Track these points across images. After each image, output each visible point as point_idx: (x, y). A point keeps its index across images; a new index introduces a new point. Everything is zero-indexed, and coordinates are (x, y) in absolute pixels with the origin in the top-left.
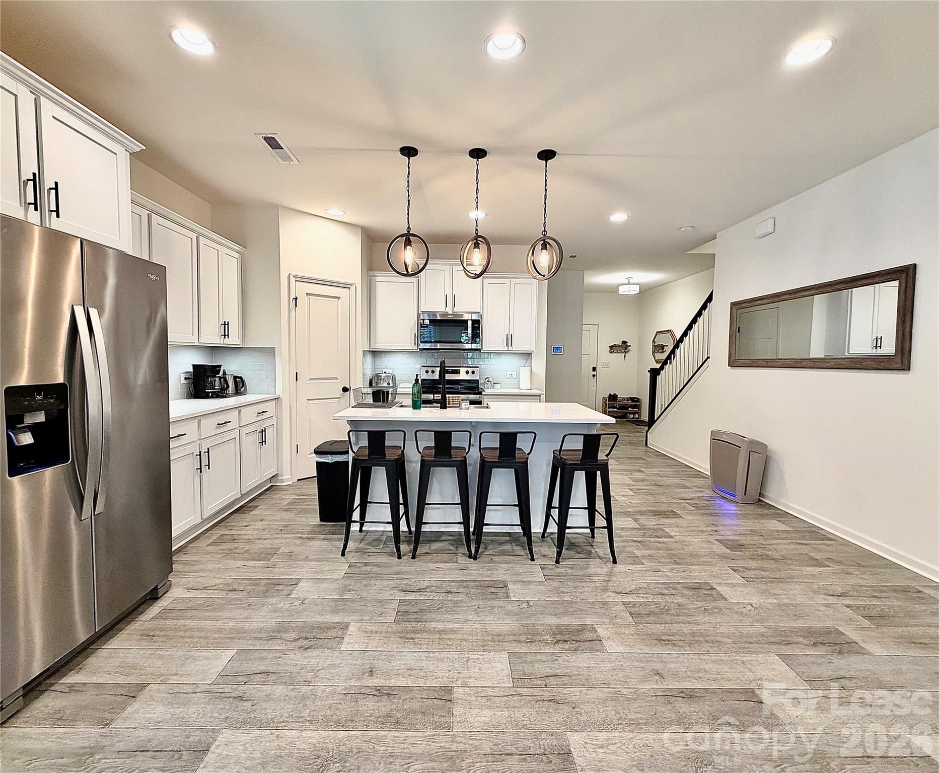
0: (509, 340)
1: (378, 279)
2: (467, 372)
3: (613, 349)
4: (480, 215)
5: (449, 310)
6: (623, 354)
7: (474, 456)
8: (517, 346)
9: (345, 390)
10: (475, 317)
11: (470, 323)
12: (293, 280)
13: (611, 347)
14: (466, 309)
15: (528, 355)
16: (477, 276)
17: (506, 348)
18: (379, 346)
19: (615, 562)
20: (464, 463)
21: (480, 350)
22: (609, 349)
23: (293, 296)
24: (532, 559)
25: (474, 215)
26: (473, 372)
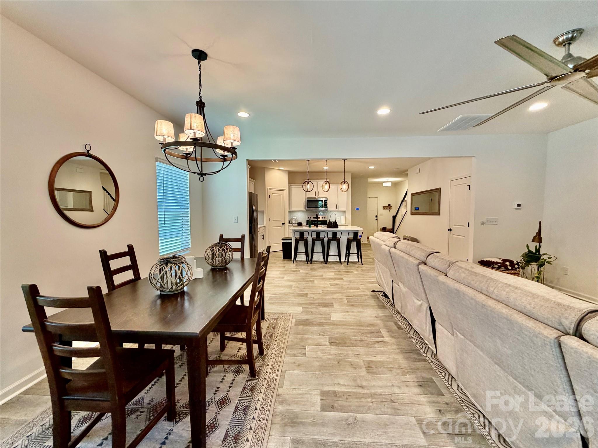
0: (337, 207)
1: (292, 186)
2: (323, 218)
3: (384, 208)
4: (327, 168)
5: (316, 197)
6: (389, 210)
7: (326, 239)
8: (340, 209)
9: (283, 224)
10: (325, 199)
11: (324, 201)
12: (269, 189)
13: (384, 207)
14: (322, 196)
15: (344, 212)
16: (326, 192)
17: (336, 209)
18: (293, 209)
19: (362, 264)
20: (323, 240)
21: (327, 210)
22: (383, 208)
23: (269, 195)
24: (341, 264)
25: (325, 168)
26: (325, 218)
